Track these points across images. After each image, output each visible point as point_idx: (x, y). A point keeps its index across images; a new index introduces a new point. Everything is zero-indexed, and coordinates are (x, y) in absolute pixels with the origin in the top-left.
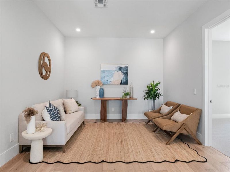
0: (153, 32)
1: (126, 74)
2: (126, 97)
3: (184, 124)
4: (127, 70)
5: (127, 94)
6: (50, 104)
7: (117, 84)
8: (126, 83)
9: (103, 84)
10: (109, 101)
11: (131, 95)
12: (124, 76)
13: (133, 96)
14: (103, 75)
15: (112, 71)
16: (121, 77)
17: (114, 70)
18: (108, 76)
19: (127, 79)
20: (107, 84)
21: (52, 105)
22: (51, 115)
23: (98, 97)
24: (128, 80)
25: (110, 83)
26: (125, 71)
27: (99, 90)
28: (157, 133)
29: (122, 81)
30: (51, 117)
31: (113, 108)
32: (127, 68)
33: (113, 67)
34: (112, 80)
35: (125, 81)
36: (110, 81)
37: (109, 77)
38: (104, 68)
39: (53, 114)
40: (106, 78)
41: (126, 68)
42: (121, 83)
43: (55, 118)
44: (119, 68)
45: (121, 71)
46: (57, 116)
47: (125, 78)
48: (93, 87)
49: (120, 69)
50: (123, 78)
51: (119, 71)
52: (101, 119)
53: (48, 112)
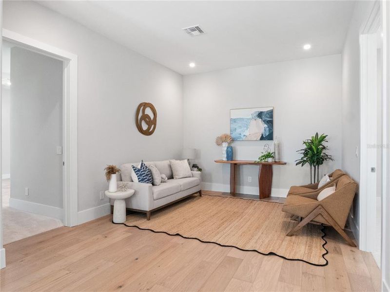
0: (307, 47)
1: (270, 123)
2: (266, 160)
3: (319, 205)
4: (272, 117)
5: (269, 156)
6: (142, 164)
7: (255, 139)
8: (270, 137)
9: (233, 140)
10: (244, 166)
11: (277, 157)
12: (266, 126)
13: (279, 159)
14: (234, 126)
15: (247, 119)
16: (260, 127)
17: (250, 117)
18: (240, 127)
19: (271, 131)
20: (239, 139)
21: (144, 165)
22: (139, 176)
23: (225, 159)
24: (273, 132)
25: (244, 138)
26: (268, 118)
27: (226, 149)
28: (295, 220)
29: (262, 135)
30: (139, 179)
31: (249, 177)
32: (271, 114)
33: (249, 113)
34: (247, 133)
35: (267, 134)
36: (244, 136)
37: (242, 129)
38: (235, 115)
39: (141, 175)
40: (238, 131)
41: (271, 112)
42: (262, 138)
43: (143, 180)
44: (258, 113)
45: (262, 119)
46: (146, 178)
47: (267, 129)
48: (219, 145)
49: (260, 115)
50: (265, 130)
51: (258, 118)
52: (231, 193)
53: (135, 172)
